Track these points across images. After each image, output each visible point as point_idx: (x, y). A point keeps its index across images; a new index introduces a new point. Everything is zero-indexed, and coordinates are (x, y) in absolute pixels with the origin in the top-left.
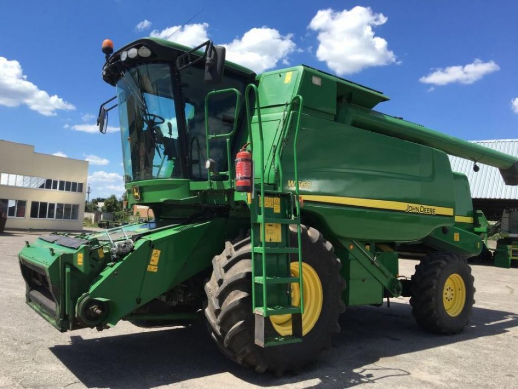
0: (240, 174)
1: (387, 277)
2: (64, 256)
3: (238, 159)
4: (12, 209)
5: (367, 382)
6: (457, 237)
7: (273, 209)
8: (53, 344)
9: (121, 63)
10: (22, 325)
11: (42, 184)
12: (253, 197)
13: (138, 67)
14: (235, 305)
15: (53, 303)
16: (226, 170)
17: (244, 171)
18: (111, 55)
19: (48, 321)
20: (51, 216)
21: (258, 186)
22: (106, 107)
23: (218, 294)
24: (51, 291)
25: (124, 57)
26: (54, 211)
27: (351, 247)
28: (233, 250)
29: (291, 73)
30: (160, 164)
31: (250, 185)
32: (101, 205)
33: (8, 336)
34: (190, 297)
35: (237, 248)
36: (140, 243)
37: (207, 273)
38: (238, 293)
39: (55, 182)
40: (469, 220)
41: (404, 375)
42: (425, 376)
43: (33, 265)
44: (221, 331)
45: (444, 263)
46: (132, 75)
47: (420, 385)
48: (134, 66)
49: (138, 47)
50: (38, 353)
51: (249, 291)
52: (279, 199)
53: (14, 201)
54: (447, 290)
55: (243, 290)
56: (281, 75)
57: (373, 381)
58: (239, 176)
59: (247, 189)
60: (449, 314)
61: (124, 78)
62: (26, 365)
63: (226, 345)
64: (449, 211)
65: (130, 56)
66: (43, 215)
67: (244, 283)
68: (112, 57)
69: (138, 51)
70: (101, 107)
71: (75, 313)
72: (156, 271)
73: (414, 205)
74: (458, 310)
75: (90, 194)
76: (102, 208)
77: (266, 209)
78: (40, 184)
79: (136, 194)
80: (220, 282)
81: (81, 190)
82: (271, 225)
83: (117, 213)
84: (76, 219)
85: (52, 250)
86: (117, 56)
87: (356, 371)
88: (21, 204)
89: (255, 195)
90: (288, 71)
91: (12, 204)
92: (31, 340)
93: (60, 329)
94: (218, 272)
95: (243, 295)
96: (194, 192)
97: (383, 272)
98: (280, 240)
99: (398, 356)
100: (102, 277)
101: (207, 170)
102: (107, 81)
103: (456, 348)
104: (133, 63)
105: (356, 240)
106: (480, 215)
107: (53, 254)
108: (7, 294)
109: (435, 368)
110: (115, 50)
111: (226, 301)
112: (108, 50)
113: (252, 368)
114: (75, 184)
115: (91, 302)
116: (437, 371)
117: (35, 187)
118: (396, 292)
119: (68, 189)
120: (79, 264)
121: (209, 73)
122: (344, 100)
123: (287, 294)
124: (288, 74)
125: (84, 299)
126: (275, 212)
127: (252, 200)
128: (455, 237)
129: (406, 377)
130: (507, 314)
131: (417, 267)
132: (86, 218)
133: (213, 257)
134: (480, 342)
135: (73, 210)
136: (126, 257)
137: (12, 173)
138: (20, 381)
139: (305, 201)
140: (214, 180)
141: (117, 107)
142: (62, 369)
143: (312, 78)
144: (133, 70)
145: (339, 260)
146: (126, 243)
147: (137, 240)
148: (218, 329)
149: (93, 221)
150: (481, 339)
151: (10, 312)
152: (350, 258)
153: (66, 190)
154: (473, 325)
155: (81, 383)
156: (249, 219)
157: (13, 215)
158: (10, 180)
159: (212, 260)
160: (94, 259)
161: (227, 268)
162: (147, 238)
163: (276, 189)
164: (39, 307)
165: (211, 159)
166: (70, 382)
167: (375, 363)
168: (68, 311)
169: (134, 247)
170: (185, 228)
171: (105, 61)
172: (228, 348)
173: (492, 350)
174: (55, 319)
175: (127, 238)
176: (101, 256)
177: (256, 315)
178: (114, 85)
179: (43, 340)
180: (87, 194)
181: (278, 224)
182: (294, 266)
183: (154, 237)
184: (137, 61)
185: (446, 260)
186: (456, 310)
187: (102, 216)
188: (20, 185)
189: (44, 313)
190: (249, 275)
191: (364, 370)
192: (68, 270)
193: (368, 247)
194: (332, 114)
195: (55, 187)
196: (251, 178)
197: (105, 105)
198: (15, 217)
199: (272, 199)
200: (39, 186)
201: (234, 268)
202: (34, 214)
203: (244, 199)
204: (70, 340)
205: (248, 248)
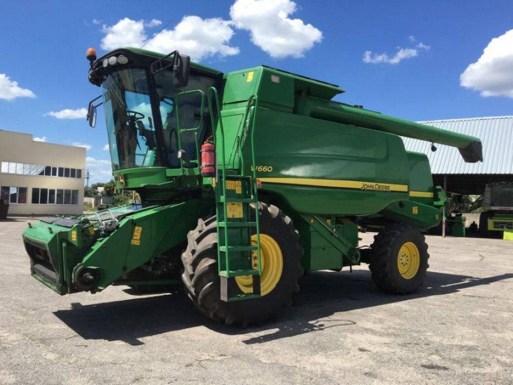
0: (204, 163)
1: (346, 247)
2: (61, 233)
3: (203, 150)
4: (14, 196)
5: (318, 330)
6: (415, 210)
7: (235, 191)
8: (56, 309)
9: (103, 68)
10: (28, 296)
11: (41, 171)
12: (217, 181)
13: (118, 72)
14: (205, 270)
15: (54, 273)
16: (195, 158)
17: (208, 160)
18: (95, 61)
19: (50, 288)
20: (52, 201)
21: (220, 172)
22: (94, 104)
23: (192, 262)
24: (51, 263)
25: (105, 64)
26: (54, 196)
27: (312, 221)
28: (204, 225)
29: (253, 73)
30: (145, 153)
31: (213, 171)
32: (101, 189)
33: (18, 305)
34: (171, 267)
35: (207, 224)
36: (125, 221)
37: (184, 245)
38: (207, 261)
39: (55, 169)
40: (429, 195)
41: (351, 324)
42: (369, 325)
43: (36, 243)
44: (195, 292)
45: (399, 233)
46: (113, 77)
47: (362, 331)
48: (115, 71)
49: (117, 56)
50: (44, 316)
51: (216, 258)
52: (240, 182)
53: (15, 188)
54: (403, 256)
55: (211, 258)
56: (245, 74)
57: (322, 329)
58: (204, 164)
59: (211, 175)
60: (404, 277)
61: (106, 81)
62: (33, 325)
63: (200, 303)
64: (404, 188)
65: (110, 63)
66: (44, 201)
67: (211, 252)
68: (96, 62)
69: (117, 59)
70: (90, 104)
71: (72, 279)
72: (138, 244)
73: (369, 184)
74: (412, 274)
75: (89, 179)
76: (102, 193)
77: (227, 191)
78: (40, 170)
79: (122, 181)
80: (193, 252)
81: (79, 176)
82: (234, 204)
83: (116, 197)
84: (77, 204)
85: (50, 229)
86: (100, 63)
87: (311, 322)
88: (23, 191)
89: (218, 180)
90: (250, 71)
91: (13, 191)
92: (38, 307)
93: (60, 292)
94: (191, 244)
95: (212, 261)
96: (171, 178)
97: (342, 242)
98: (241, 216)
99: (352, 311)
100: (93, 249)
101: (180, 159)
102: (93, 83)
103: (406, 304)
104: (112, 68)
105: (316, 215)
106: (439, 190)
107: (51, 232)
108: (14, 272)
109: (380, 319)
110: (98, 57)
111: (198, 267)
112: (92, 57)
113: (223, 321)
114: (73, 170)
115: (85, 270)
116: (381, 321)
117: (35, 174)
118: (355, 259)
119: (67, 175)
120: (73, 239)
121: (176, 79)
122: (304, 94)
123: (248, 260)
124: (250, 73)
125: (78, 267)
126: (237, 192)
127: (216, 183)
128: (414, 211)
129: (353, 325)
130: (465, 277)
131: (375, 237)
132: (86, 203)
133: (188, 232)
134: (429, 300)
135: (73, 195)
136: (113, 233)
137: (12, 162)
138: (29, 336)
139: (263, 183)
140: (186, 167)
141: (102, 105)
142: (64, 327)
143: (271, 76)
144: (115, 74)
145: (297, 231)
146: (112, 222)
147: (121, 219)
148: (192, 290)
149: (93, 206)
150: (432, 297)
151: (18, 286)
152: (311, 230)
153: (65, 176)
154: (429, 286)
155: (80, 337)
156: (214, 199)
157: (15, 202)
158: (10, 168)
159: (187, 234)
160: (85, 235)
161: (199, 240)
162: (130, 217)
163: (240, 173)
164: (42, 277)
165: (182, 150)
166: (72, 336)
167: (330, 317)
168: (66, 279)
169: (119, 225)
170: (163, 209)
171: (90, 67)
172: (202, 305)
173: (437, 306)
174: (56, 285)
175: (113, 218)
176: (92, 233)
177: (221, 277)
178: (99, 85)
179: (47, 307)
180: (86, 180)
181: (240, 203)
182: (254, 237)
183: (136, 217)
184: (118, 67)
185: (400, 230)
186: (411, 274)
187: (102, 200)
188: (20, 172)
189: (46, 281)
190: (215, 245)
191: (318, 321)
192: (64, 245)
193: (329, 221)
194: (291, 107)
195: (54, 174)
196: (214, 166)
197: (94, 102)
198: (17, 203)
199: (234, 182)
200: (39, 173)
201: (204, 240)
202: (35, 200)
203: (211, 183)
204: (71, 306)
205: (214, 224)
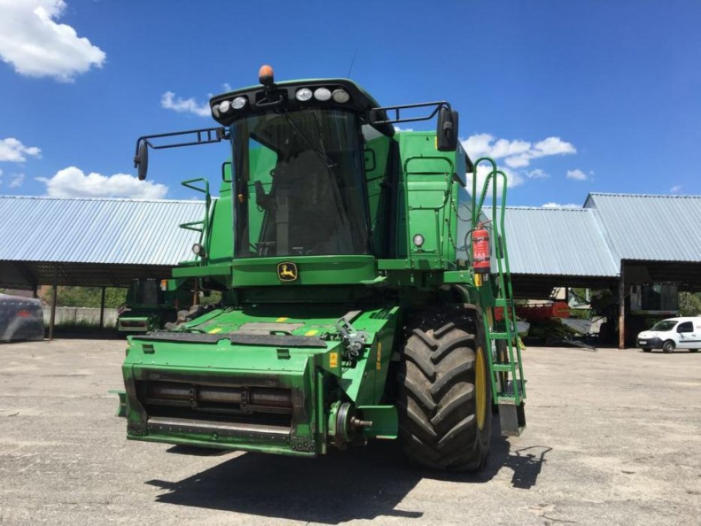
14: (466, 399)
38: (463, 386)
49: (331, 88)
79: (287, 273)
120: (332, 366)
177: (499, 406)
203: (467, 281)
